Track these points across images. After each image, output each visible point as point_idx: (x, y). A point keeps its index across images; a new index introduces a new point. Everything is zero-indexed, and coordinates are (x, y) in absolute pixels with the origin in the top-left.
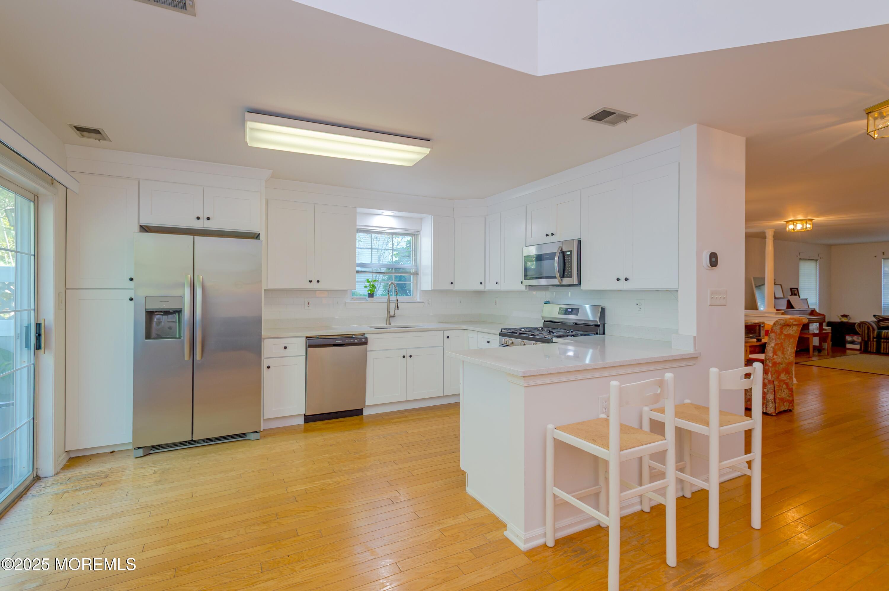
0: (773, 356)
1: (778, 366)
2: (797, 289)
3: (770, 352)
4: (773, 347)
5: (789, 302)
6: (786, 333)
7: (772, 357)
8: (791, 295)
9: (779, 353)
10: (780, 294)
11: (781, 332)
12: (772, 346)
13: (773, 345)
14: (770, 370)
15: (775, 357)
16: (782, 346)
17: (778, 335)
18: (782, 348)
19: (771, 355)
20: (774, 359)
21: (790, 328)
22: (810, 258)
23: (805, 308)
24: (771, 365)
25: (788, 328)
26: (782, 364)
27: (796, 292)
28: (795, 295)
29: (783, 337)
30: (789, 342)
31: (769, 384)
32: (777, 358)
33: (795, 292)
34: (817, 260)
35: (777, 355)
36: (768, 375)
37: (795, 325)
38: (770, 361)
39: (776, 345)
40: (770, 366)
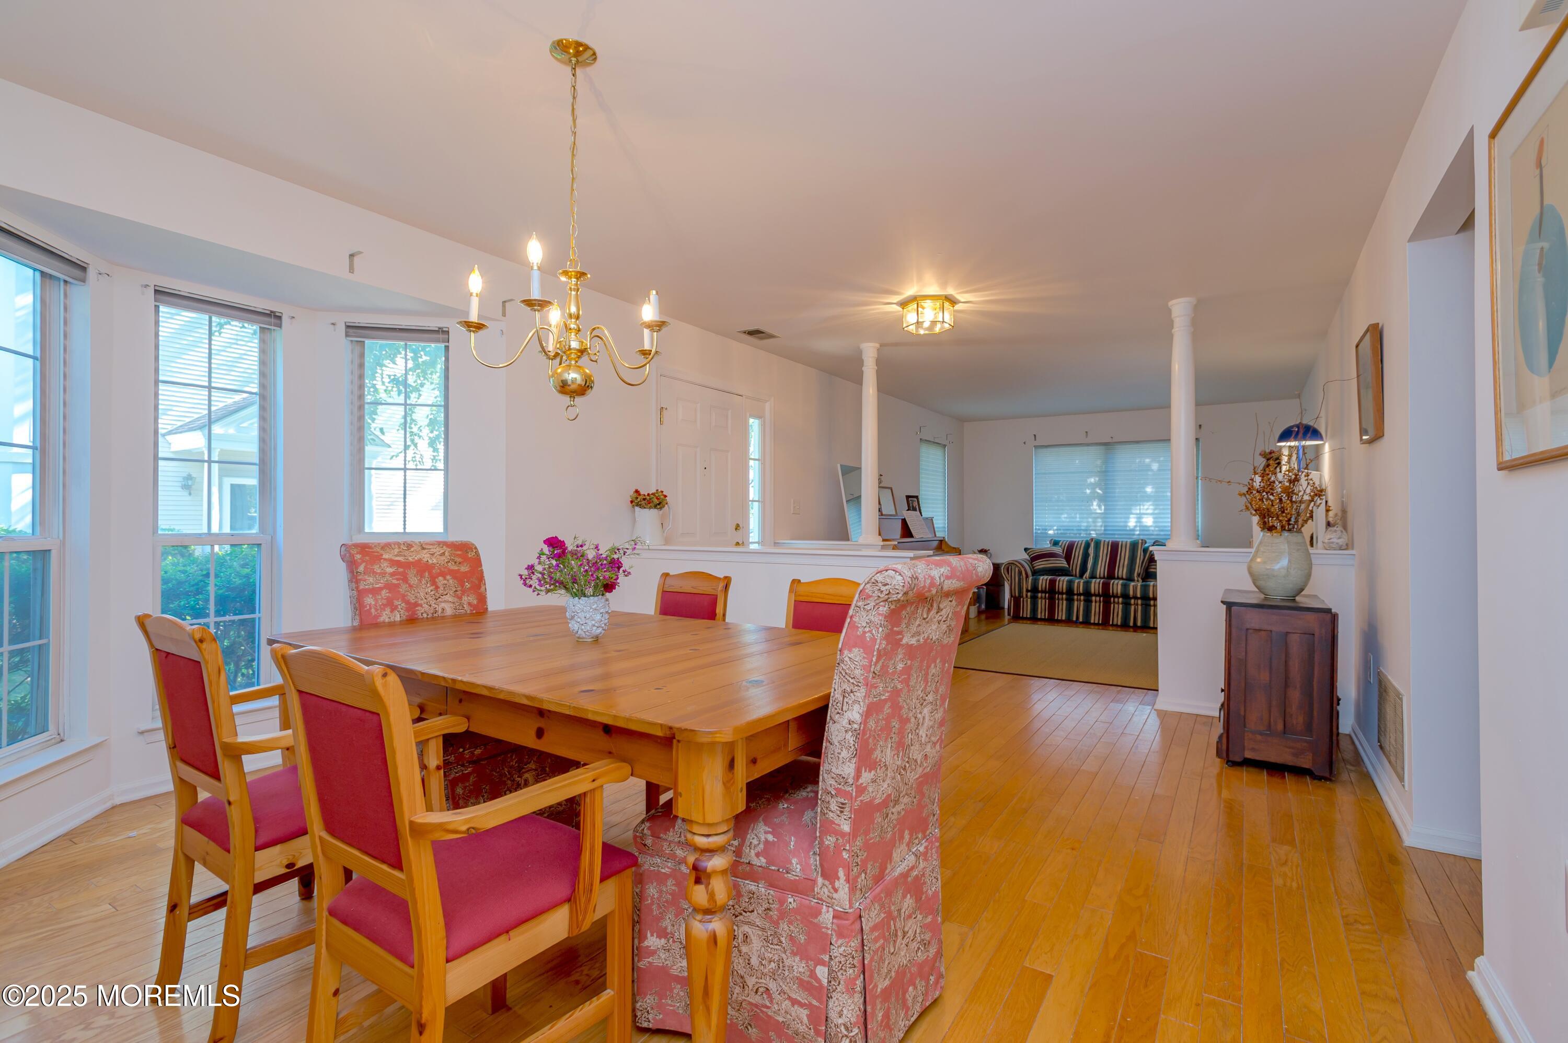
0: (858, 776)
1: (878, 818)
2: (917, 497)
3: (844, 754)
4: (856, 726)
5: (904, 522)
6: (913, 641)
7: (851, 781)
8: (908, 510)
9: (886, 754)
10: (888, 509)
11: (893, 639)
12: (850, 722)
13: (855, 714)
14: (845, 855)
15: (866, 777)
16: (896, 707)
17: (879, 658)
18: (895, 724)
19: (849, 770)
20: (861, 790)
21: (929, 610)
22: (936, 441)
23: (929, 536)
24: (846, 827)
25: (922, 611)
26: (896, 802)
27: (915, 504)
28: (915, 509)
29: (900, 666)
30: (926, 681)
31: (840, 935)
32: (874, 781)
33: (913, 502)
34: (945, 446)
35: (873, 766)
36: (837, 884)
37: (947, 594)
38: (842, 806)
39: (867, 715)
40: (843, 834)
